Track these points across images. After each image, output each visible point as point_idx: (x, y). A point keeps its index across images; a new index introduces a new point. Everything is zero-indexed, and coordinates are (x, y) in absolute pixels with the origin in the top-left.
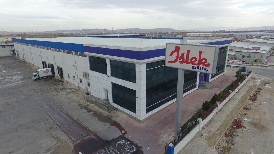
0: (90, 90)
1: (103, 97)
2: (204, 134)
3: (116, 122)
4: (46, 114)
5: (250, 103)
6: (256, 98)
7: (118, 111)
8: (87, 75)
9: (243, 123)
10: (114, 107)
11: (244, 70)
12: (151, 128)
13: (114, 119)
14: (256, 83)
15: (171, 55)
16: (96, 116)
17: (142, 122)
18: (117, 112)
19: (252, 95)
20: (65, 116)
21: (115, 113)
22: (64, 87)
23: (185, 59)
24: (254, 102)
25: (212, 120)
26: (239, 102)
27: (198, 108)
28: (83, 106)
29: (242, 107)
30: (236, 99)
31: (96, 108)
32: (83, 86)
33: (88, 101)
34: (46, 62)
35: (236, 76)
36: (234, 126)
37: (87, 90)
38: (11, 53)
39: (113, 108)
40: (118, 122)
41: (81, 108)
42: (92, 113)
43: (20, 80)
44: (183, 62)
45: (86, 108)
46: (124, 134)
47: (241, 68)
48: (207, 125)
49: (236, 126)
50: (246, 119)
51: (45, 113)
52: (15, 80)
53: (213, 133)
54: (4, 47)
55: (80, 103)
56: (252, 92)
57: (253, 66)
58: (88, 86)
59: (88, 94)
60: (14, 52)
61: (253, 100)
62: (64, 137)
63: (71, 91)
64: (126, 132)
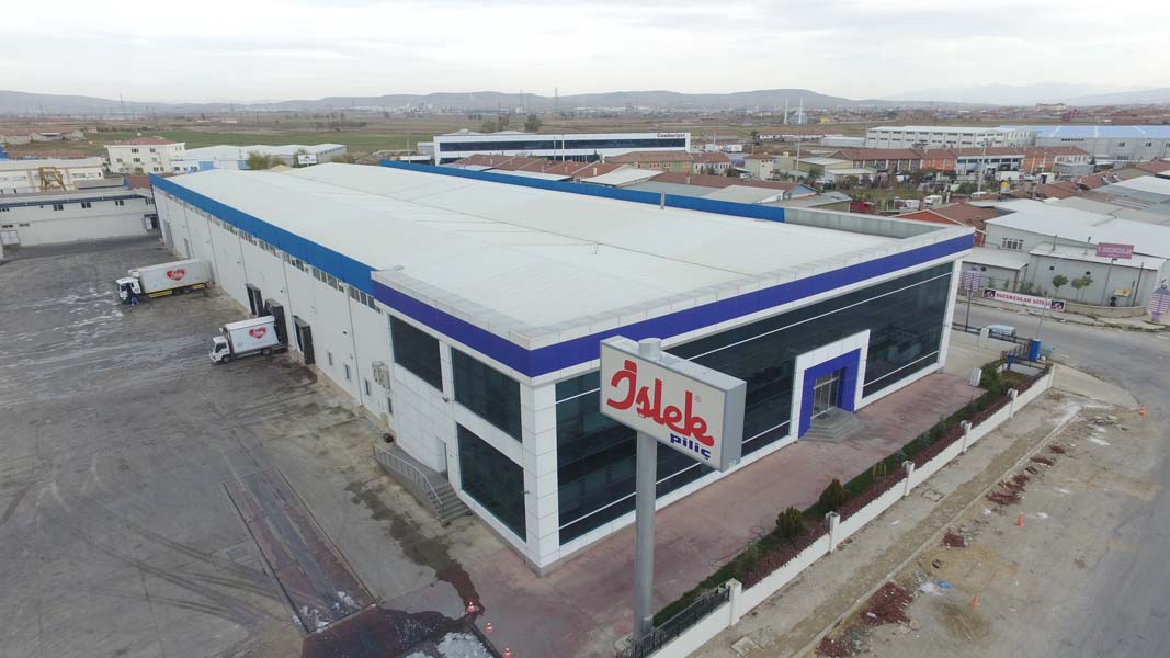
0: (397, 426)
1: (435, 464)
2: (742, 637)
3: (459, 566)
4: (239, 518)
5: (983, 516)
6: (1019, 494)
7: (475, 522)
8: (385, 376)
9: (911, 600)
10: (463, 503)
11: (1032, 351)
12: (568, 602)
13: (455, 554)
14: (1056, 420)
15: (615, 382)
16: (397, 538)
17: (542, 574)
18: (471, 524)
19: (1011, 476)
20: (298, 531)
21: (463, 529)
22: (315, 399)
23: (652, 407)
24: (1001, 513)
25: (798, 583)
26: (936, 510)
28: (364, 489)
29: (938, 533)
30: (932, 496)
31: (403, 502)
32: (375, 407)
33: (383, 470)
34: (258, 293)
35: (982, 384)
36: (869, 614)
37: (387, 424)
38: (145, 226)
39: (461, 509)
40: (466, 565)
41: (356, 501)
42: (386, 523)
43: (169, 359)
44: (645, 412)
45: (372, 500)
46: (474, 615)
48: (772, 600)
49: (874, 615)
50: (929, 587)
51: (236, 512)
53: (776, 635)
54: (122, 203)
55: (357, 478)
56: (1013, 464)
59: (390, 439)
61: (1001, 503)
63: (334, 423)
64: (482, 609)
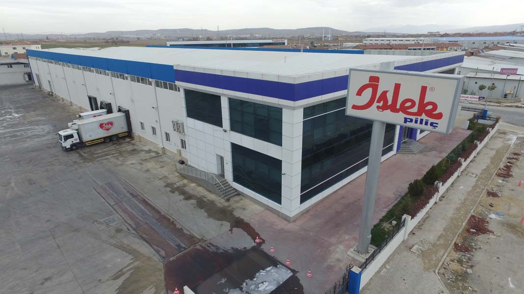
0: (186, 155)
1: (214, 169)
2: (413, 246)
3: (242, 220)
4: (106, 203)
5: (499, 183)
6: (511, 173)
7: (243, 198)
8: (181, 126)
9: (488, 222)
10: (235, 189)
11: (483, 115)
12: (311, 233)
13: (237, 214)
14: (509, 142)
15: (359, 93)
16: (202, 208)
17: (292, 220)
18: (241, 199)
19: (502, 166)
20: (143, 208)
21: (238, 202)
22: (135, 147)
23: (390, 103)
24: (507, 181)
25: (428, 217)
26: (477, 181)
27: (399, 194)
28: (175, 186)
29: (484, 191)
30: (472, 175)
31: (201, 191)
32: (173, 147)
33: (184, 177)
34: (95, 99)
35: (469, 128)
36: (471, 230)
37: (180, 155)
38: (25, 79)
39: (234, 192)
40: (246, 220)
41: (172, 192)
42: (193, 201)
43: (48, 133)
44: (384, 108)
45: (182, 191)
46: (260, 244)
47: (479, 111)
48: (419, 226)
49: (475, 231)
50: (493, 216)
51: (104, 201)
52: (39, 133)
53: (431, 244)
54: (11, 67)
55: (169, 181)
56: (501, 160)
57: (500, 106)
58: (183, 147)
59: (182, 163)
60: (30, 76)
61: (505, 177)
62: (145, 249)
63: (150, 157)
64: (264, 241)
